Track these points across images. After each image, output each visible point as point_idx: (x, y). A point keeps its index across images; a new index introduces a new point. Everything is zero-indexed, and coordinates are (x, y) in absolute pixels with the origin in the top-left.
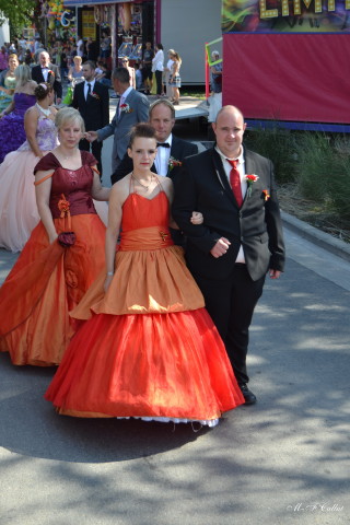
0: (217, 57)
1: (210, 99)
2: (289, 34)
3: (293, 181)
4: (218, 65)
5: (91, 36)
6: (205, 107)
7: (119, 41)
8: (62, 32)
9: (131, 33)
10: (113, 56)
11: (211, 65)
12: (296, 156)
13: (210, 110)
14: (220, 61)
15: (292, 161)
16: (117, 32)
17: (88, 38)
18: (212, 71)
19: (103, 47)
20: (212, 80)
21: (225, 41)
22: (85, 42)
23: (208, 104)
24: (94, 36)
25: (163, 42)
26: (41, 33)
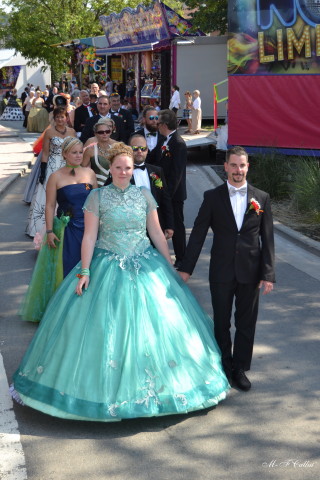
1: (218, 130)
2: (284, 75)
3: (288, 198)
5: (118, 79)
6: (214, 137)
7: (142, 83)
8: (94, 77)
9: (152, 76)
10: (137, 95)
11: (219, 101)
12: (290, 177)
13: (218, 139)
14: (226, 98)
15: (286, 181)
16: (140, 76)
17: (116, 81)
19: (129, 88)
21: (230, 82)
22: (114, 84)
23: (216, 134)
24: (121, 78)
25: (178, 85)
26: (77, 78)
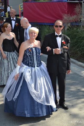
0: (22, 8)
2: (38, 2)
4: (22, 10)
11: (21, 10)
14: (23, 9)
18: (21, 11)
20: (21, 13)
